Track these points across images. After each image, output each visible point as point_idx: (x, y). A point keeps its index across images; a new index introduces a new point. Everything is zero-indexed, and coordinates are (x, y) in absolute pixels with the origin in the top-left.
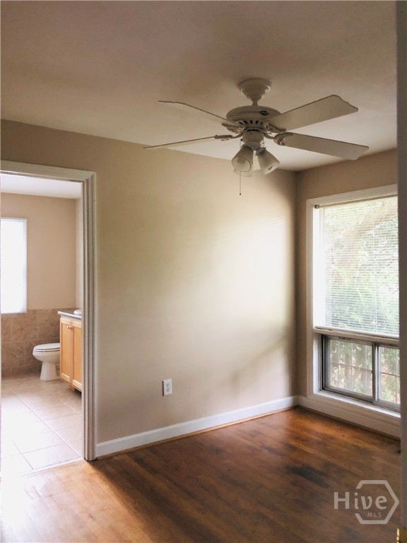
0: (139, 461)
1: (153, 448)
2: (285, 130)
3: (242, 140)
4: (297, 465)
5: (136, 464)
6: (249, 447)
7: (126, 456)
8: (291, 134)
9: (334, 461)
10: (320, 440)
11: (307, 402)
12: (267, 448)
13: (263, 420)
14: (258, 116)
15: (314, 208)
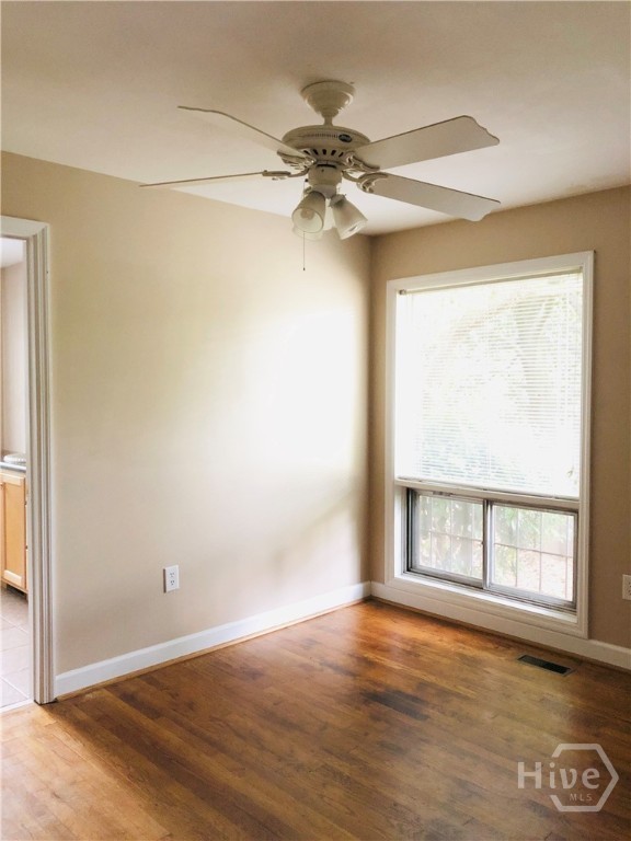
0: (129, 698)
1: (150, 677)
2: (378, 168)
3: (306, 181)
4: (379, 689)
5: (124, 704)
6: (303, 666)
7: (106, 692)
8: (385, 175)
9: (431, 679)
10: (409, 648)
11: (384, 591)
12: (330, 666)
13: (319, 622)
14: (336, 143)
15: (398, 295)
